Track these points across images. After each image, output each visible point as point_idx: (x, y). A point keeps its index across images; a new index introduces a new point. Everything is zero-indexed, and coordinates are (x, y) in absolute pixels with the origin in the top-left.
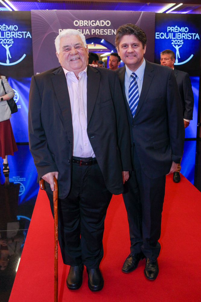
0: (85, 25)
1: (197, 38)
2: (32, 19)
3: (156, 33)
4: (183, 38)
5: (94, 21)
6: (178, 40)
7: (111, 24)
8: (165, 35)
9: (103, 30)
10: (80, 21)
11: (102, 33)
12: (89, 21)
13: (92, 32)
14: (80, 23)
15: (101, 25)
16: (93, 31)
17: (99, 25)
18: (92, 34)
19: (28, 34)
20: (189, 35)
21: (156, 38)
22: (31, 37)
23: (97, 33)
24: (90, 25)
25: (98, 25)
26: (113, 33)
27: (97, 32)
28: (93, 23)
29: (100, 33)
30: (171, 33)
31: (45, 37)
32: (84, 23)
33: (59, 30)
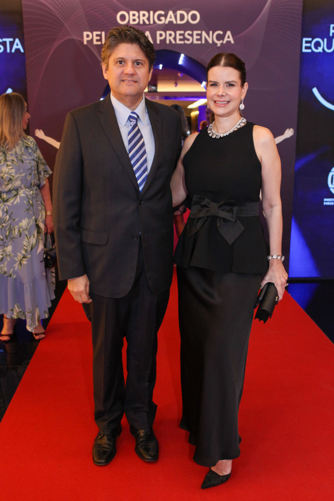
0: (141, 22)
2: (23, 9)
3: (305, 39)
5: (163, 13)
7: (200, 20)
8: (324, 43)
9: (182, 32)
10: (131, 13)
11: (180, 40)
12: (151, 12)
13: (159, 39)
14: (132, 18)
15: (179, 22)
16: (161, 35)
17: (175, 22)
18: (158, 42)
19: (17, 45)
21: (304, 50)
22: (22, 51)
23: (170, 40)
24: (154, 22)
25: (171, 22)
26: (206, 39)
27: (170, 37)
28: (159, 16)
29: (175, 39)
31: (52, 51)
32: (139, 17)
33: (85, 33)
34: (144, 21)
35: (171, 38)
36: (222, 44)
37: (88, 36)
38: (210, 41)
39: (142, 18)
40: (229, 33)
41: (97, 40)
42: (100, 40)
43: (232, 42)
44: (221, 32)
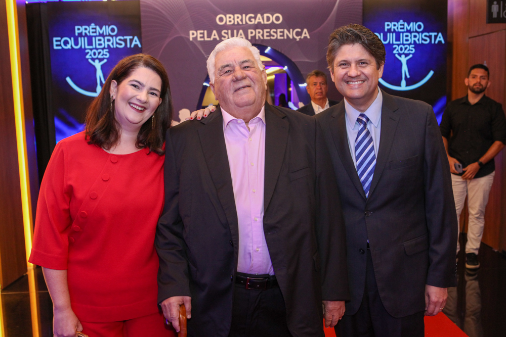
0: (236, 23)
1: (440, 42)
2: (142, 14)
4: (415, 41)
5: (253, 15)
6: (406, 46)
7: (283, 21)
9: (268, 30)
10: (228, 16)
11: (267, 36)
12: (244, 15)
14: (228, 19)
15: (266, 22)
16: (252, 33)
17: (262, 23)
18: (249, 38)
19: (136, 41)
20: (425, 36)
22: (140, 46)
23: (259, 37)
24: (246, 23)
25: (259, 23)
26: (287, 35)
27: (258, 34)
28: (250, 18)
29: (263, 35)
30: (391, 34)
31: (164, 46)
32: (234, 19)
33: (191, 32)
34: (238, 22)
35: (260, 35)
36: (300, 39)
37: (193, 34)
38: (291, 37)
39: (236, 20)
40: (305, 30)
41: (201, 37)
42: (203, 37)
43: (309, 37)
44: (299, 30)
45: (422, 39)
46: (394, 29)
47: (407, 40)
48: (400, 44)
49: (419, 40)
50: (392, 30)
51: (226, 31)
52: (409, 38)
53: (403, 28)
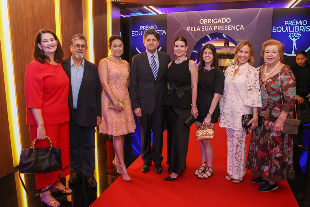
0: (208, 23)
2: (167, 20)
3: (273, 27)
5: (217, 19)
6: (296, 33)
7: (231, 21)
8: (282, 29)
9: (224, 26)
10: (205, 20)
11: (223, 29)
12: (212, 19)
13: (215, 29)
14: (205, 21)
15: (223, 22)
16: (216, 27)
17: (221, 22)
18: (214, 30)
20: (308, 28)
21: (273, 31)
22: (166, 34)
24: (213, 23)
26: (233, 28)
27: (219, 28)
28: (215, 20)
29: (221, 28)
30: (288, 27)
31: (176, 34)
32: (208, 21)
33: (188, 27)
36: (239, 30)
38: (235, 29)
39: (209, 21)
40: (242, 26)
41: (192, 30)
43: (243, 29)
44: (239, 26)
45: (306, 29)
46: (290, 24)
47: (297, 30)
48: (293, 32)
49: (304, 30)
50: (289, 25)
51: (204, 27)
52: (298, 29)
53: (295, 24)
